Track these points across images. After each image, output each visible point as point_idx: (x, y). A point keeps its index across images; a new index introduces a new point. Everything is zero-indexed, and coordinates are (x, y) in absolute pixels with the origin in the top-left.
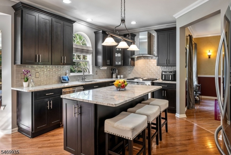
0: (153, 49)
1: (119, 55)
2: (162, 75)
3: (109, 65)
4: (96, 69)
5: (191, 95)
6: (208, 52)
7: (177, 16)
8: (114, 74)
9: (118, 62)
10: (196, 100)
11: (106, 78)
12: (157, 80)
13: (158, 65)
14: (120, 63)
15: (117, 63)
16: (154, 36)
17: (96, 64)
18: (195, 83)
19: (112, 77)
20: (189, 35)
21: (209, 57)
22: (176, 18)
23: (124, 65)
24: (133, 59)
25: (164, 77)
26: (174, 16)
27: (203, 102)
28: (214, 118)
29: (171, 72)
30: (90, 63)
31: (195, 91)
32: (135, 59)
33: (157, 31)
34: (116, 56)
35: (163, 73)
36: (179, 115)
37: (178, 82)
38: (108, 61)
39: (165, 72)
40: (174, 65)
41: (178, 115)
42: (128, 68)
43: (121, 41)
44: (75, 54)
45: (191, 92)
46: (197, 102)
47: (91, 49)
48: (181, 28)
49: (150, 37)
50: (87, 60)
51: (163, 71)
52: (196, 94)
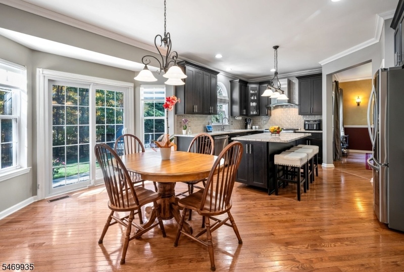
0: (293, 97)
1: (254, 104)
2: (305, 125)
3: (245, 115)
4: (231, 119)
5: (338, 145)
6: (357, 98)
7: (322, 63)
8: (249, 125)
9: (253, 112)
10: (343, 153)
11: (240, 129)
12: (298, 130)
13: (299, 114)
14: (255, 113)
15: (251, 113)
16: (295, 84)
17: (232, 114)
18: (342, 134)
19: (246, 128)
20: (335, 81)
21: (358, 104)
22: (322, 65)
23: (259, 115)
24: (269, 108)
25: (308, 127)
26: (320, 63)
27: (351, 155)
28: (365, 168)
29: (315, 121)
30: (227, 113)
31: (342, 143)
32: (272, 108)
33: (299, 78)
34: (251, 105)
35: (306, 122)
36: (326, 164)
37: (324, 131)
38: (244, 111)
39: (308, 121)
40: (320, 114)
41: (324, 165)
42: (264, 118)
43: (266, 89)
44: (219, 105)
45: (338, 142)
46: (345, 155)
47: (227, 99)
48: (328, 75)
49: (290, 84)
50: (223, 110)
51: (305, 121)
52: (343, 146)
